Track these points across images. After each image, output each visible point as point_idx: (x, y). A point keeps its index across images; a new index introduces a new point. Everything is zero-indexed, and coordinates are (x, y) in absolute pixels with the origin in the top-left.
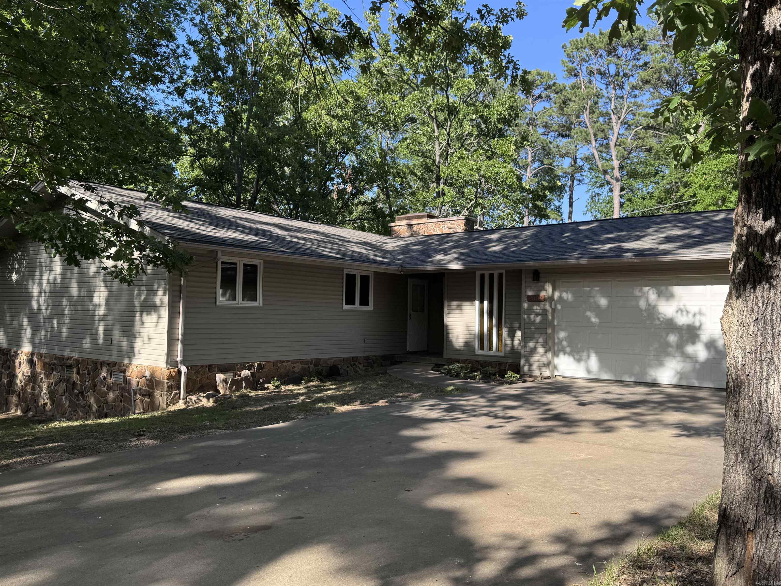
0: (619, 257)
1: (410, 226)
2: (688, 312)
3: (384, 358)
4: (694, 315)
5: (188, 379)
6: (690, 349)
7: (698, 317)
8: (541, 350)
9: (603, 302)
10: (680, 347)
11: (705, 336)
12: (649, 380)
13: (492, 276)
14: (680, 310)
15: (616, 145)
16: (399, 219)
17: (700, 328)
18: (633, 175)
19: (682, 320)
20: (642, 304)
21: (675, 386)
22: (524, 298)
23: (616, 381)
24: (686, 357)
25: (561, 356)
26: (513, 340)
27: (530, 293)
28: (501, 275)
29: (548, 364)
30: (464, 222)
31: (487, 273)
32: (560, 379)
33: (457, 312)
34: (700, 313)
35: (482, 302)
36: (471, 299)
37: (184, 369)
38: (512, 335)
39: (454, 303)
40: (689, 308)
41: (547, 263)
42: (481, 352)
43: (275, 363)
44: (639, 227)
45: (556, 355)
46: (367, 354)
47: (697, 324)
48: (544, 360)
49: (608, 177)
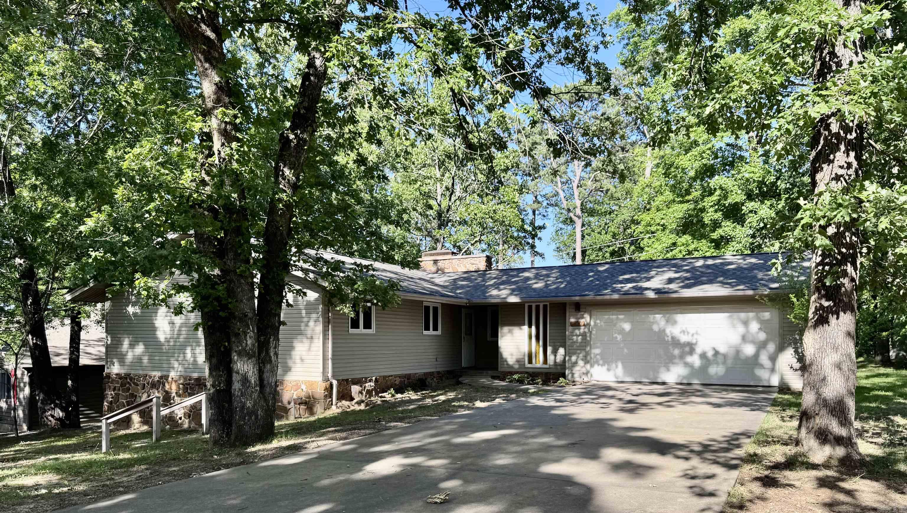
0: (642, 294)
1: (435, 262)
2: (688, 333)
3: (449, 372)
4: (693, 335)
5: (338, 392)
6: (689, 359)
7: (695, 336)
8: (581, 363)
9: (627, 327)
10: (682, 357)
11: (699, 350)
12: (659, 380)
13: (538, 307)
14: (683, 332)
15: (578, 187)
16: (425, 255)
17: (696, 344)
18: (592, 213)
19: (684, 339)
20: (655, 328)
21: (677, 384)
22: (568, 324)
23: (636, 382)
24: (686, 364)
25: (596, 366)
26: (555, 356)
27: (573, 320)
28: (545, 307)
29: (587, 373)
30: (485, 259)
31: (534, 305)
32: (596, 382)
33: (509, 335)
34: (697, 333)
35: (530, 326)
36: (520, 324)
37: (335, 383)
38: (555, 352)
39: (506, 329)
40: (689, 330)
41: (587, 298)
42: (530, 366)
43: (384, 377)
44: (644, 270)
45: (592, 366)
46: (438, 370)
47: (694, 341)
48: (584, 370)
49: (571, 215)
